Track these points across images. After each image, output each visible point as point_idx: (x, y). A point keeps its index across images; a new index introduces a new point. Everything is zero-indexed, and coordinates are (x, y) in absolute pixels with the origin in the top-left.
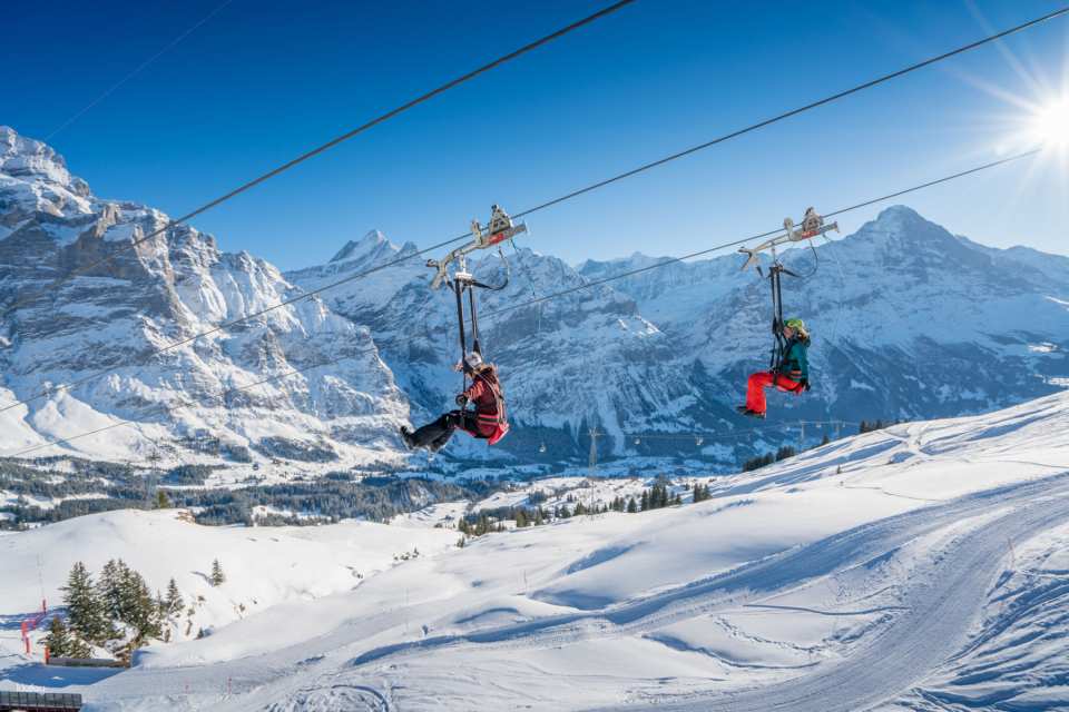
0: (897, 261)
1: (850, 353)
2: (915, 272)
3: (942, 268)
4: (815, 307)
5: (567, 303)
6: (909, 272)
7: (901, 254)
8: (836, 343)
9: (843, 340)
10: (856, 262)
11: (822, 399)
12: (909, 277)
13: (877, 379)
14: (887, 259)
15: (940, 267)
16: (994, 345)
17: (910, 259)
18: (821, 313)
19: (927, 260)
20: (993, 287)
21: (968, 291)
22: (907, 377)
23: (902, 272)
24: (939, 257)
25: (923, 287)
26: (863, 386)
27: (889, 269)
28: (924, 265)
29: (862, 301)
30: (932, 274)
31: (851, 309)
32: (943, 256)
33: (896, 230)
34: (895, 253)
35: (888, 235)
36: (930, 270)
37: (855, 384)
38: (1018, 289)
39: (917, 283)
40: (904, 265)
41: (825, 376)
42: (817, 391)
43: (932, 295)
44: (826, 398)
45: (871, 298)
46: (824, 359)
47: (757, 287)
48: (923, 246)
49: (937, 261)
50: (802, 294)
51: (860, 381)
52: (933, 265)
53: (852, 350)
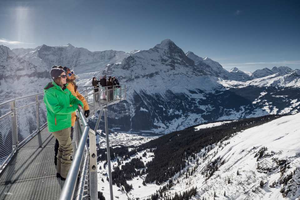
0: (165, 61)
1: (143, 96)
2: (171, 65)
3: (180, 64)
4: (133, 77)
5: (8, 71)
6: (169, 65)
7: (167, 58)
8: (138, 92)
9: (141, 91)
10: (152, 60)
11: (129, 115)
12: (169, 67)
13: (150, 107)
14: (163, 60)
15: (179, 64)
16: (189, 94)
17: (170, 60)
18: (135, 80)
19: (175, 61)
20: (194, 72)
21: (187, 73)
22: (160, 106)
23: (167, 65)
24: (179, 60)
25: (173, 71)
26: (145, 110)
27: (162, 63)
28: (174, 63)
29: (151, 75)
30: (176, 66)
31: (147, 78)
32: (181, 60)
33: (166, 49)
34: (165, 58)
35: (164, 50)
36: (176, 65)
37: (142, 109)
38: (201, 74)
39: (171, 69)
40: (167, 63)
41: (132, 106)
42: (128, 112)
43: (176, 74)
44: (131, 115)
45: (155, 74)
46: (133, 99)
47: (111, 68)
48: (175, 56)
49: (179, 61)
50: (129, 71)
51: (143, 108)
52: (177, 63)
53: (143, 95)
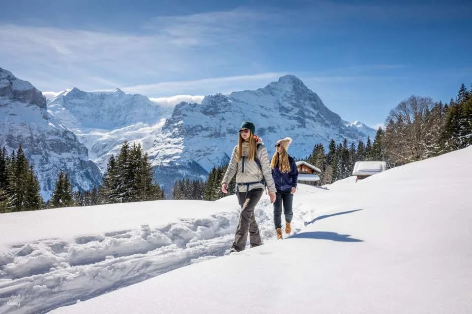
0: (287, 111)
2: (298, 119)
3: (315, 121)
4: (224, 130)
6: (295, 118)
7: (291, 106)
10: (262, 107)
12: (295, 122)
14: (282, 109)
15: (313, 118)
17: (296, 110)
18: (228, 136)
19: (306, 113)
20: (342, 137)
23: (290, 118)
24: (313, 113)
25: (302, 130)
27: (282, 114)
28: (305, 116)
30: (308, 123)
32: (316, 113)
33: (290, 90)
34: (287, 105)
35: (284, 92)
36: (307, 120)
39: (299, 126)
40: (291, 114)
43: (307, 136)
45: (267, 131)
47: (180, 109)
48: (305, 105)
49: (312, 115)
50: (216, 119)
52: (310, 118)
